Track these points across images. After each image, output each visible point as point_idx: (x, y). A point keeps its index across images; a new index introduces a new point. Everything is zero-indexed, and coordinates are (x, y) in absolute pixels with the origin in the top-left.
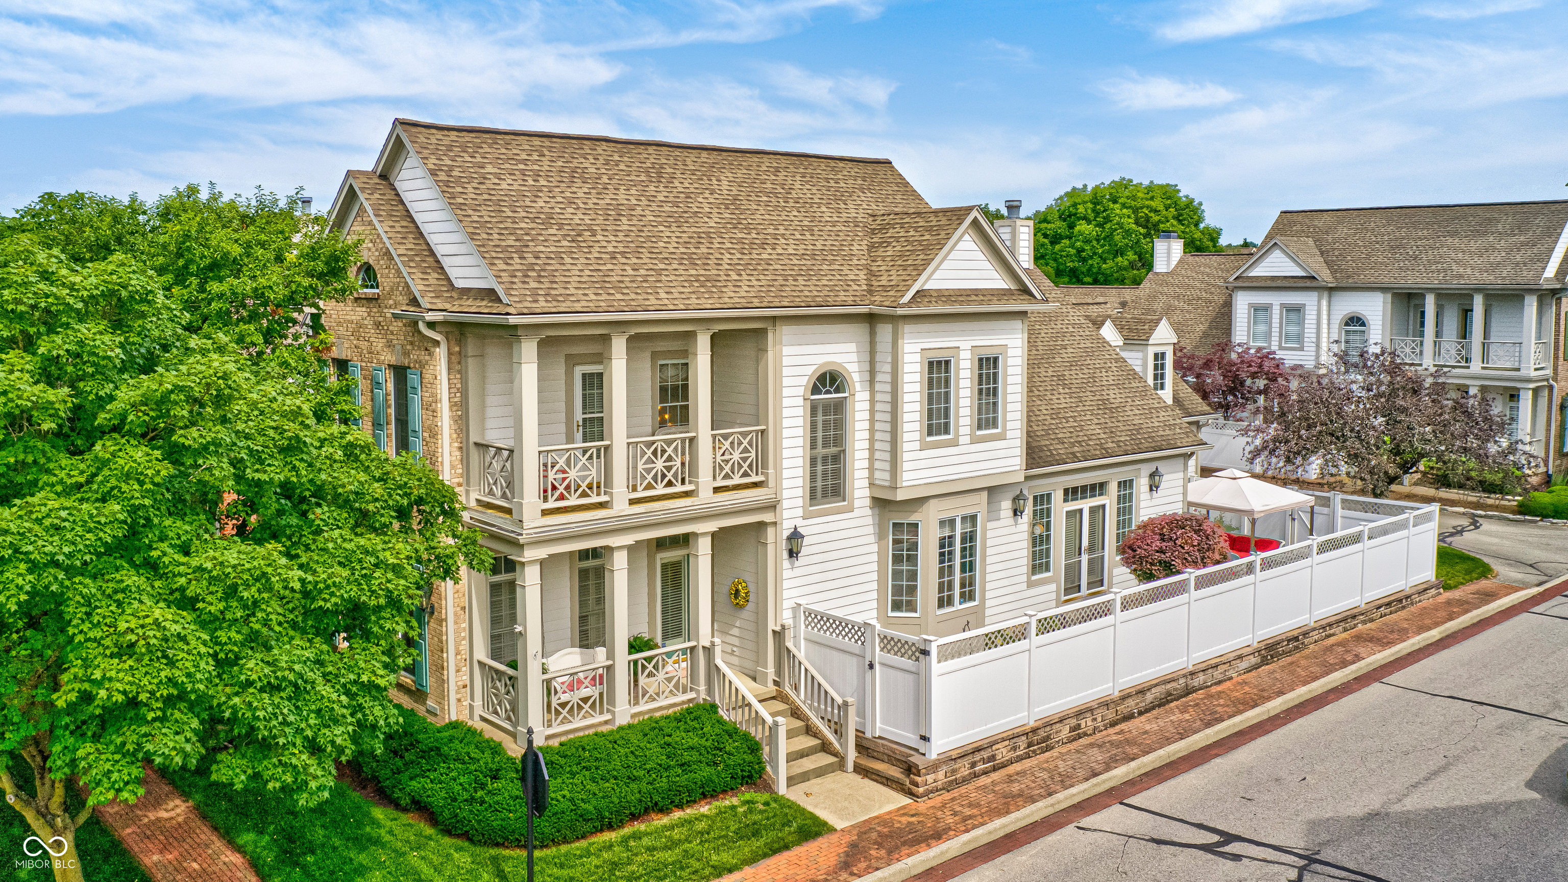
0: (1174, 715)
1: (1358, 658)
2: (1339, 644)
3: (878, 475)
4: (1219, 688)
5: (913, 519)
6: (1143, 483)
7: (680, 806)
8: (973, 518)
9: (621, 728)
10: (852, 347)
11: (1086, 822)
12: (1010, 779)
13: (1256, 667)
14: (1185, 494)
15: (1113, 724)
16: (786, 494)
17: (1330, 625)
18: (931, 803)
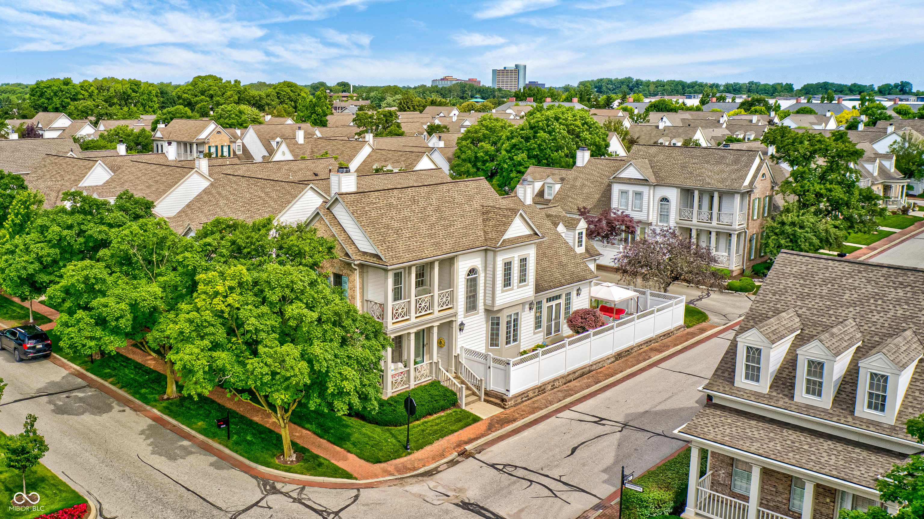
0: (585, 380)
1: (650, 358)
2: (644, 352)
3: (487, 301)
4: (600, 370)
5: (498, 316)
6: (574, 293)
7: (435, 413)
8: (517, 314)
9: (413, 389)
10: (479, 259)
11: (558, 415)
12: (534, 403)
13: (613, 362)
14: (590, 293)
15: (565, 384)
16: (459, 310)
17: (641, 345)
18: (510, 411)
